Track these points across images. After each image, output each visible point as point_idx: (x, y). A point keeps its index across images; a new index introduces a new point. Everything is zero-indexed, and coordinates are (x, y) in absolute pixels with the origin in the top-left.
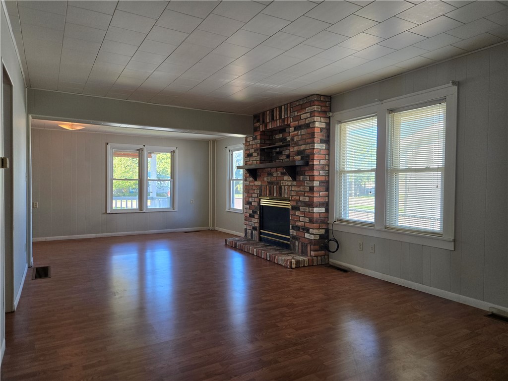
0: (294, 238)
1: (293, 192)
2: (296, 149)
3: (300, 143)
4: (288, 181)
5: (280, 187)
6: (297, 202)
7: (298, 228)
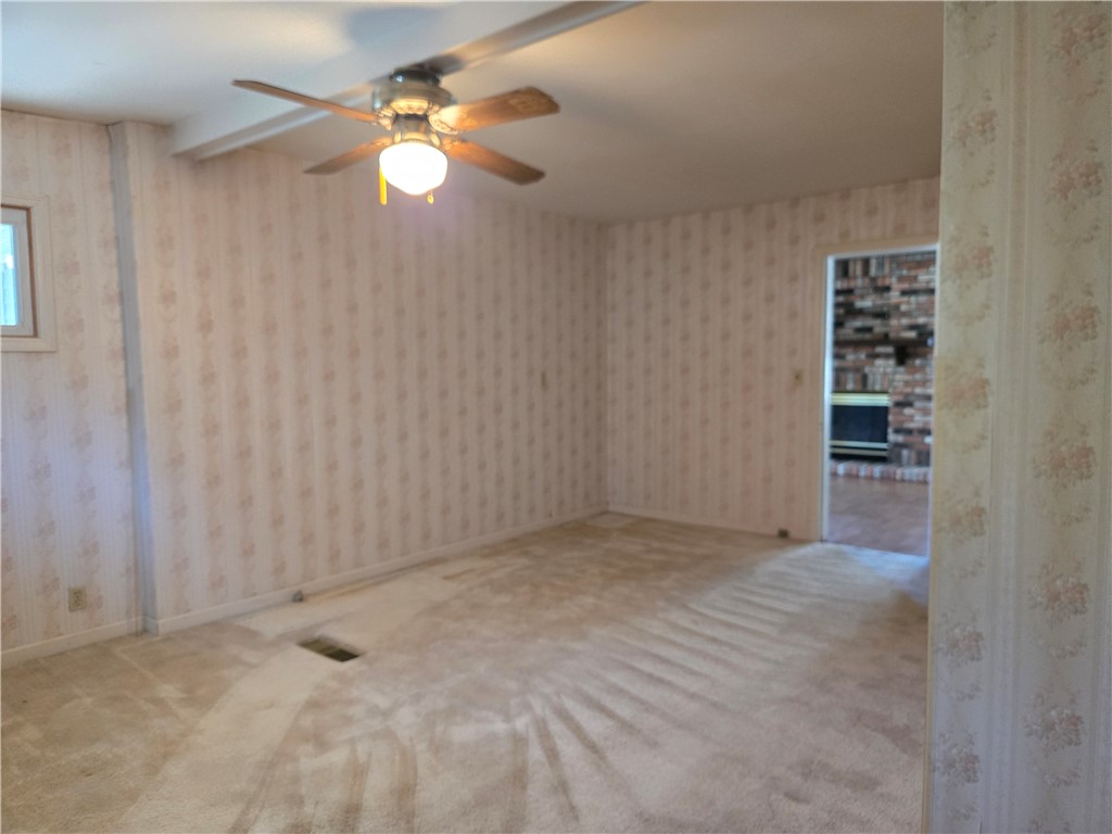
0: (899, 445)
1: (896, 382)
3: (915, 314)
4: (885, 367)
5: (865, 376)
6: (907, 395)
7: (909, 432)
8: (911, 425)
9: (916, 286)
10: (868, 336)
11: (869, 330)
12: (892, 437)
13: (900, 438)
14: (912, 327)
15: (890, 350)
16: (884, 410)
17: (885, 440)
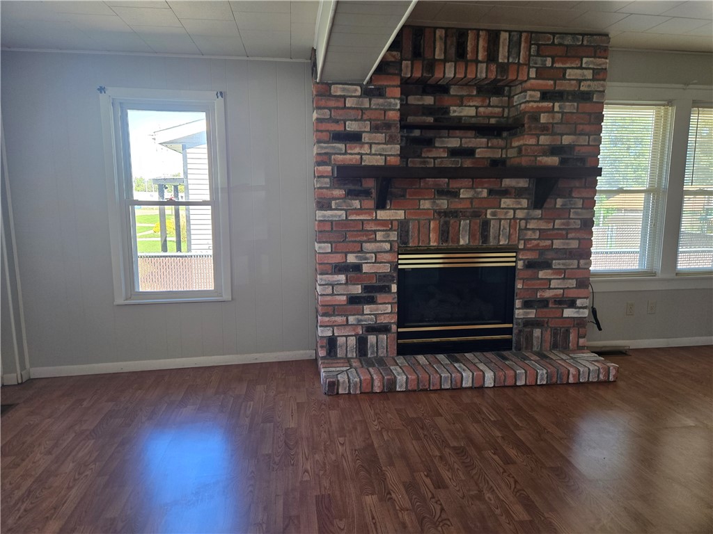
0: (529, 323)
1: (529, 233)
2: (544, 140)
3: (558, 129)
4: (515, 210)
5: (486, 224)
6: (542, 251)
7: (544, 303)
8: (548, 294)
9: (563, 86)
10: (468, 163)
11: (470, 152)
12: (519, 313)
13: (532, 314)
14: (554, 150)
15: (522, 183)
16: (510, 272)
17: (509, 318)
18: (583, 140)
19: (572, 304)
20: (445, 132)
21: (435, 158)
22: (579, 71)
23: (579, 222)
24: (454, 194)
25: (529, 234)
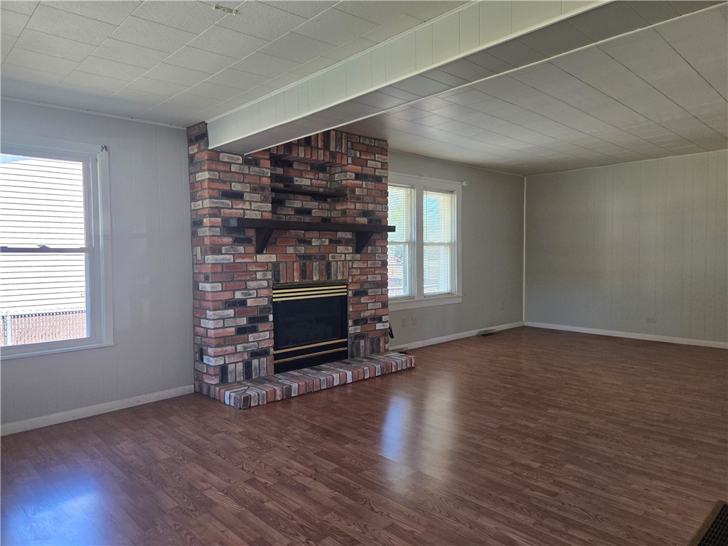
0: (358, 337)
1: (354, 270)
2: (359, 206)
3: (367, 199)
4: (345, 254)
5: (329, 264)
6: (362, 283)
7: (364, 321)
8: (367, 314)
9: (367, 171)
10: (307, 219)
11: (308, 212)
12: (352, 330)
13: (358, 329)
14: (365, 213)
15: (348, 235)
16: (343, 300)
17: (344, 333)
18: (379, 208)
19: (380, 320)
20: (291, 196)
21: (286, 215)
22: (374, 162)
23: (380, 262)
24: (309, 243)
25: (355, 272)
